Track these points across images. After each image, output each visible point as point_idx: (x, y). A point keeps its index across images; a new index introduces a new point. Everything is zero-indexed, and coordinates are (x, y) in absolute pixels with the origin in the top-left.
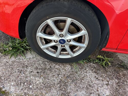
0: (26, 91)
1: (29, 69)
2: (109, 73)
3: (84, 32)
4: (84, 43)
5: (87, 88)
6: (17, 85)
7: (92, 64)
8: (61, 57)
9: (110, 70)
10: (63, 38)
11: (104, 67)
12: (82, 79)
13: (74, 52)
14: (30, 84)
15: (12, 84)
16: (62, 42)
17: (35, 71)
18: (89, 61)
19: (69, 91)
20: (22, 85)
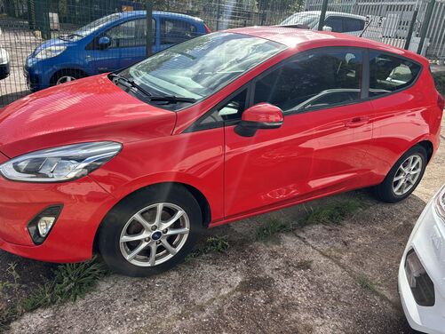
0: (136, 326)
1: (118, 302)
2: (231, 257)
3: (180, 213)
4: (184, 227)
5: (213, 286)
6: (118, 326)
7: (204, 255)
8: (158, 262)
9: (232, 253)
10: (157, 230)
11: (222, 252)
12: (201, 279)
13: (175, 246)
14: (135, 317)
15: (109, 328)
16: (157, 236)
17: (131, 301)
18: (198, 253)
19: (192, 299)
20: (124, 323)
